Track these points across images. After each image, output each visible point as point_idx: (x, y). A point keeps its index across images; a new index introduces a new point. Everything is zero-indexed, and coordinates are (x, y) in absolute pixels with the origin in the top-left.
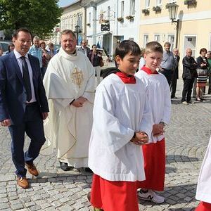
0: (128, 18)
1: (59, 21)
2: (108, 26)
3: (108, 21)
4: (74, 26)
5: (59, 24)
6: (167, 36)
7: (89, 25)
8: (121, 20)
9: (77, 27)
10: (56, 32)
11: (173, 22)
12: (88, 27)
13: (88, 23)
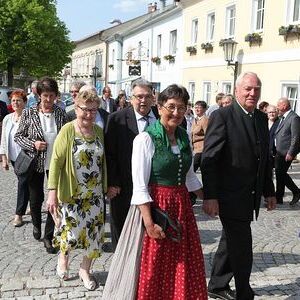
0: (166, 58)
1: (70, 60)
2: (139, 68)
3: (138, 62)
4: (90, 68)
5: (69, 65)
6: (220, 84)
7: (112, 66)
8: (157, 61)
9: (95, 68)
10: (66, 75)
11: (229, 64)
12: (110, 70)
13: (110, 63)
